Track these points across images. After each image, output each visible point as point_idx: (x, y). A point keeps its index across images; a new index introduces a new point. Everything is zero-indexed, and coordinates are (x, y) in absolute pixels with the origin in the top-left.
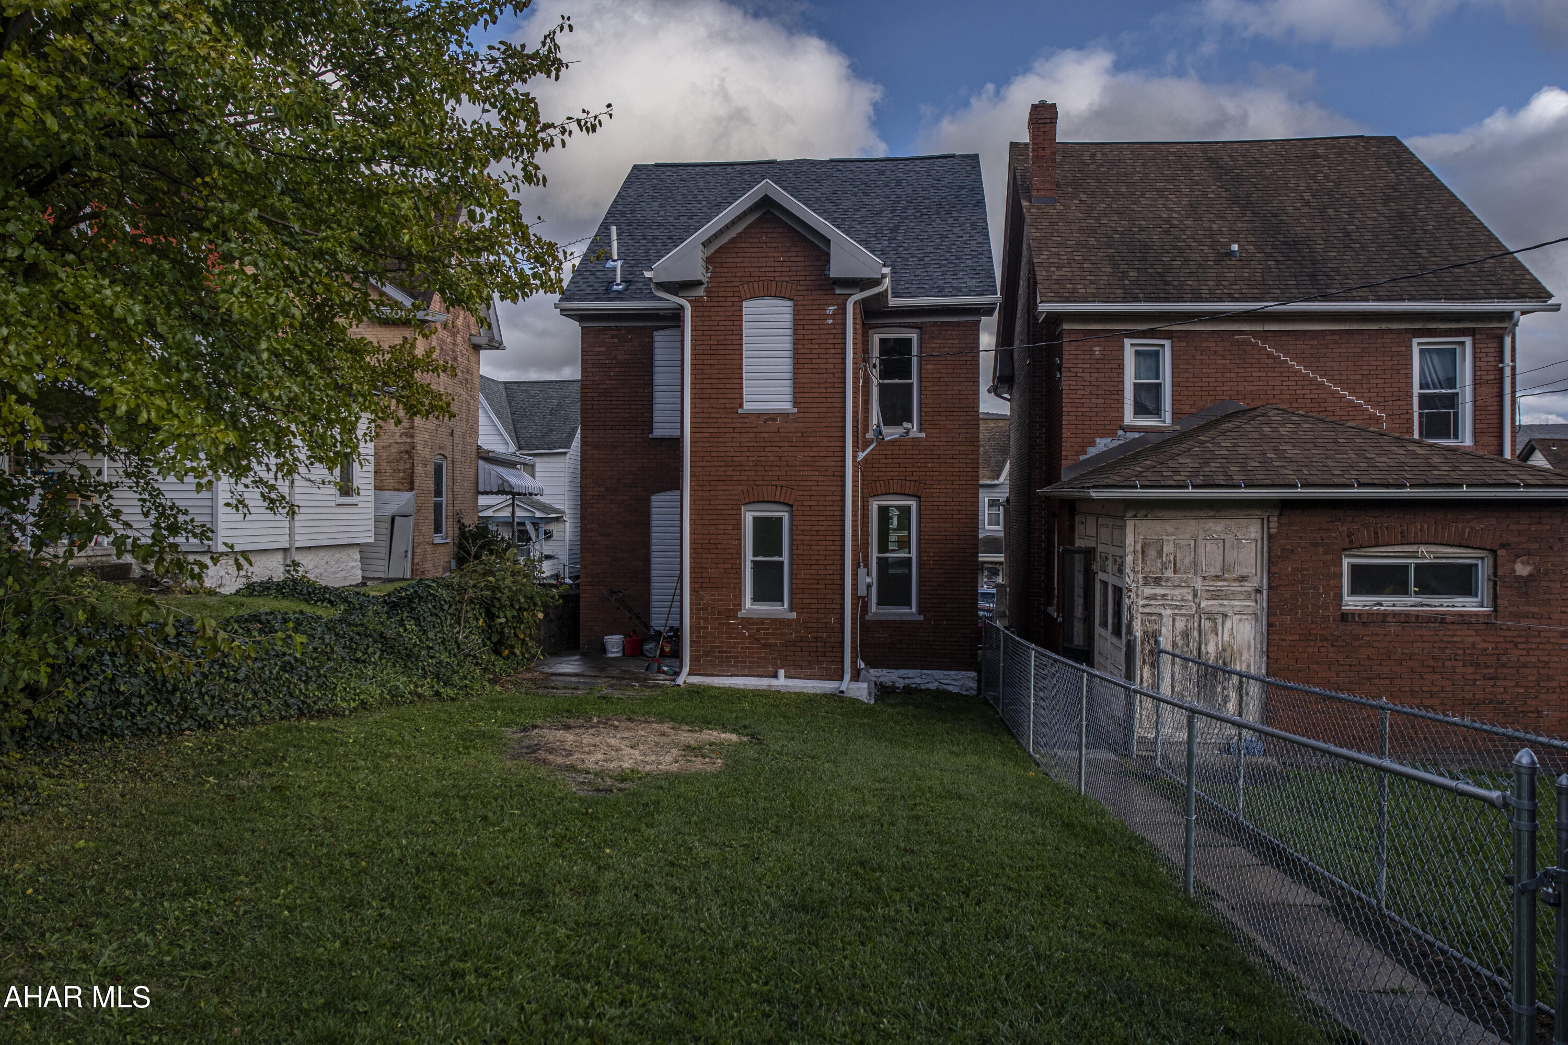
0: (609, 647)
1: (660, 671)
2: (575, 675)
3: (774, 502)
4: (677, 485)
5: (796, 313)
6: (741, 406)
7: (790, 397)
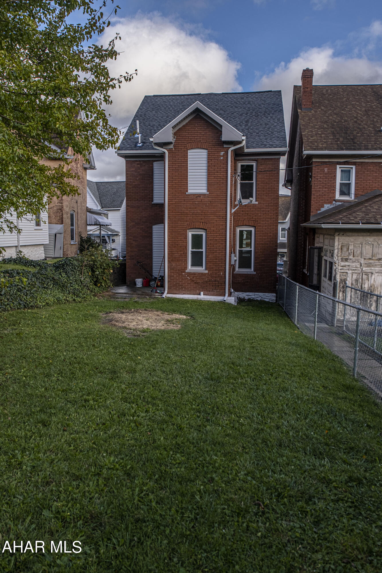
0: (137, 283)
1: (156, 292)
2: (125, 293)
3: (200, 228)
4: (163, 222)
5: (209, 154)
6: (187, 191)
7: (206, 188)
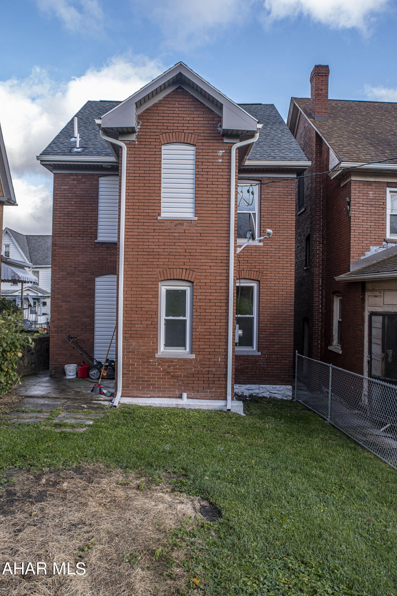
0: (67, 372)
1: (101, 393)
2: (43, 397)
3: (181, 280)
4: (114, 271)
5: (197, 154)
6: (159, 215)
7: (192, 210)
